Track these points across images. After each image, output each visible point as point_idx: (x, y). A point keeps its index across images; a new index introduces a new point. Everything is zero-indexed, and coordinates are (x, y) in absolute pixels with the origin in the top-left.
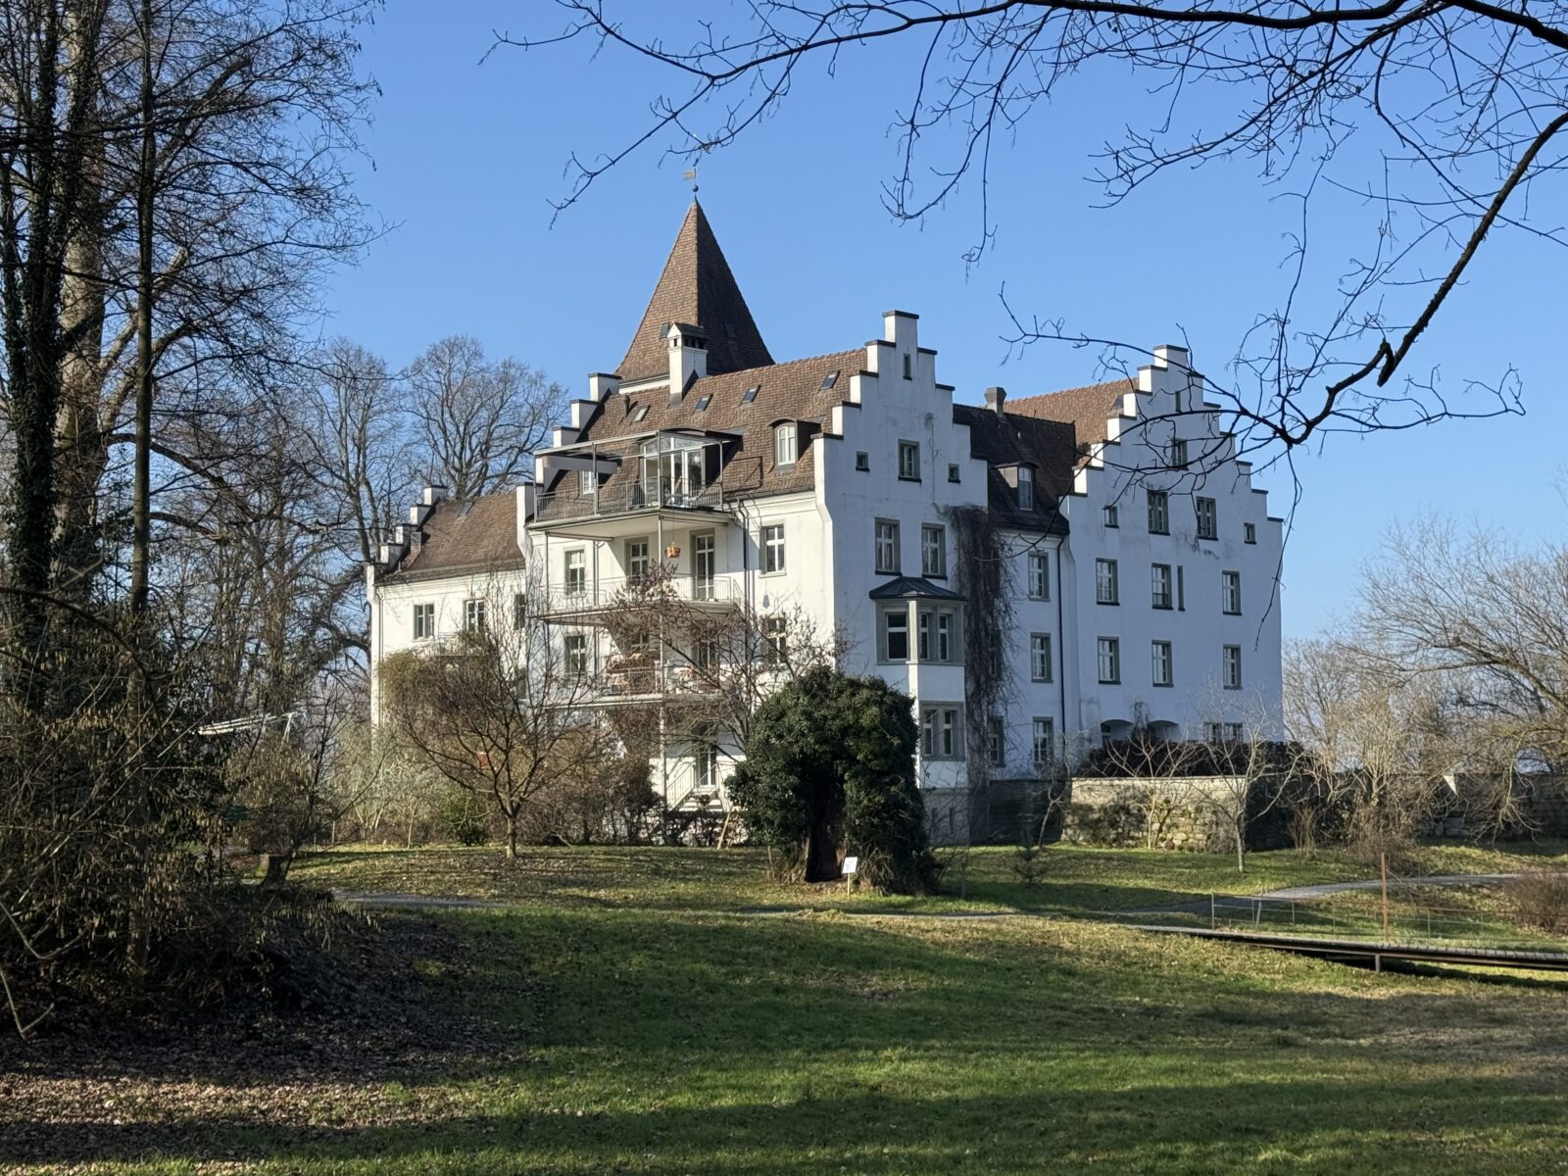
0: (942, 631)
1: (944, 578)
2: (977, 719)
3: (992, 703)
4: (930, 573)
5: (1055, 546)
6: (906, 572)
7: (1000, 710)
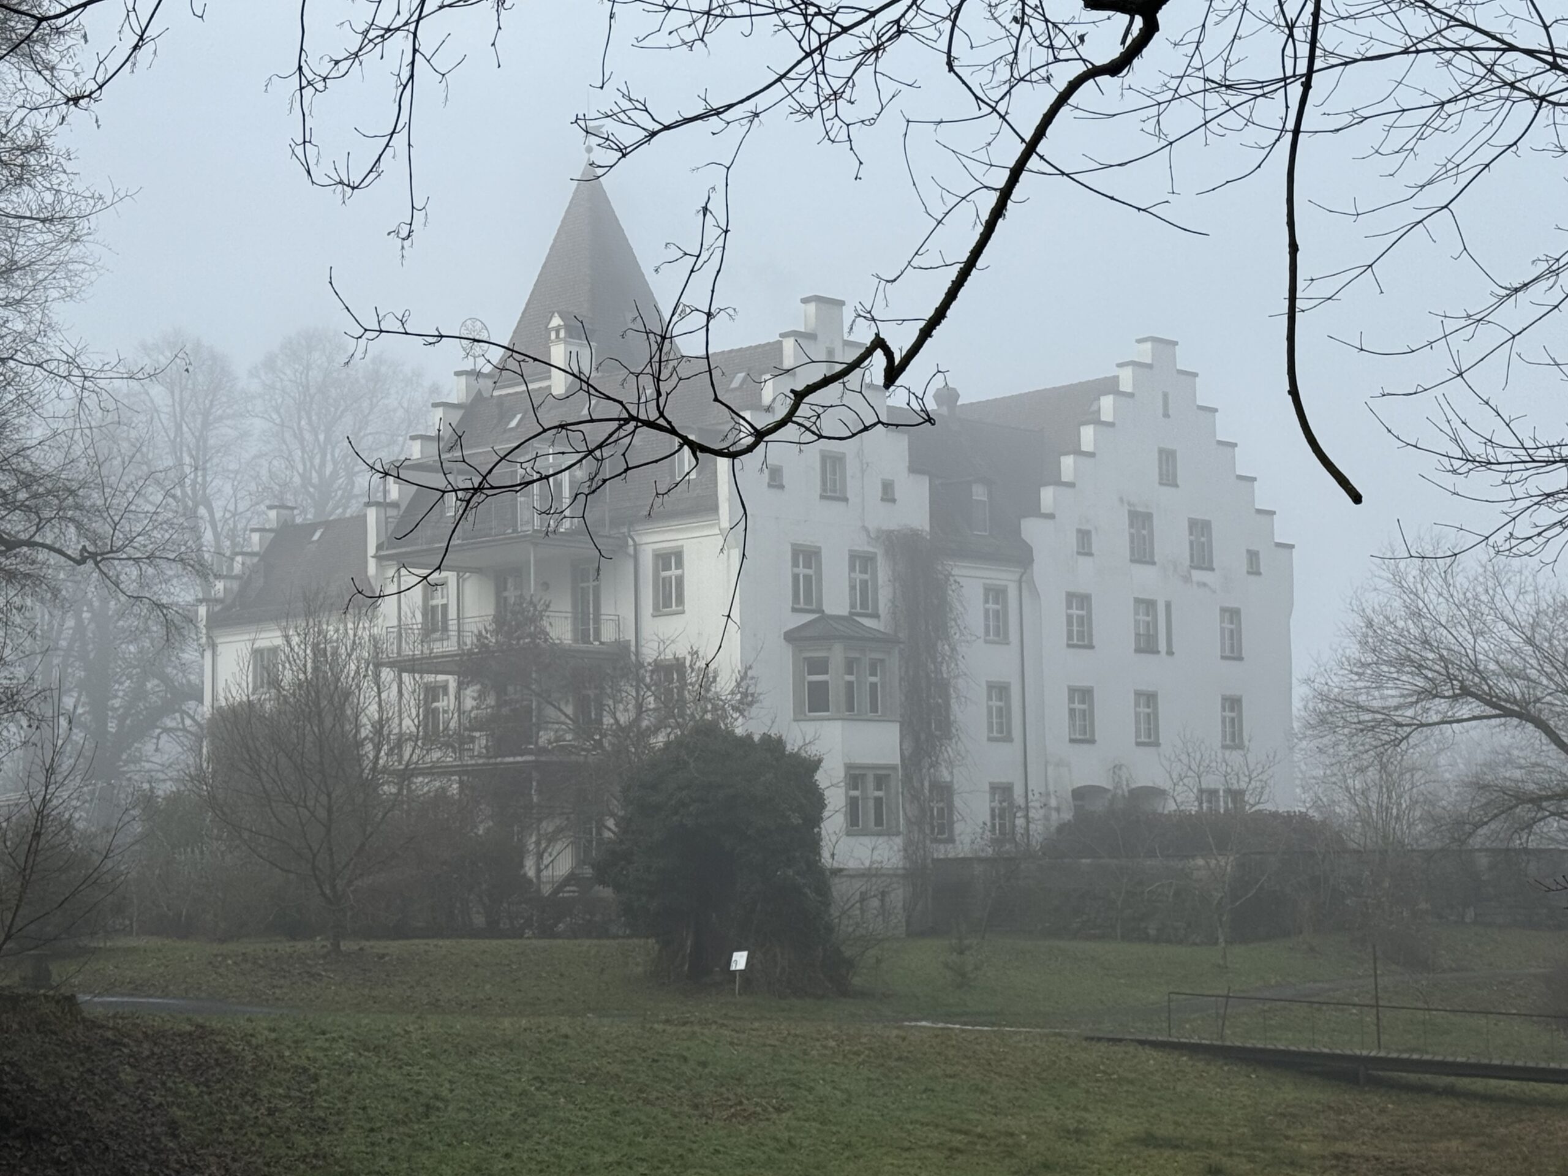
0: (873, 679)
1: (875, 616)
2: (916, 784)
3: (934, 765)
4: (858, 610)
5: (1016, 577)
6: (830, 609)
7: (946, 776)
